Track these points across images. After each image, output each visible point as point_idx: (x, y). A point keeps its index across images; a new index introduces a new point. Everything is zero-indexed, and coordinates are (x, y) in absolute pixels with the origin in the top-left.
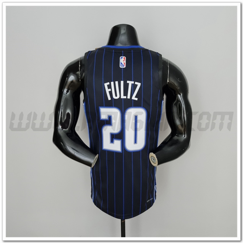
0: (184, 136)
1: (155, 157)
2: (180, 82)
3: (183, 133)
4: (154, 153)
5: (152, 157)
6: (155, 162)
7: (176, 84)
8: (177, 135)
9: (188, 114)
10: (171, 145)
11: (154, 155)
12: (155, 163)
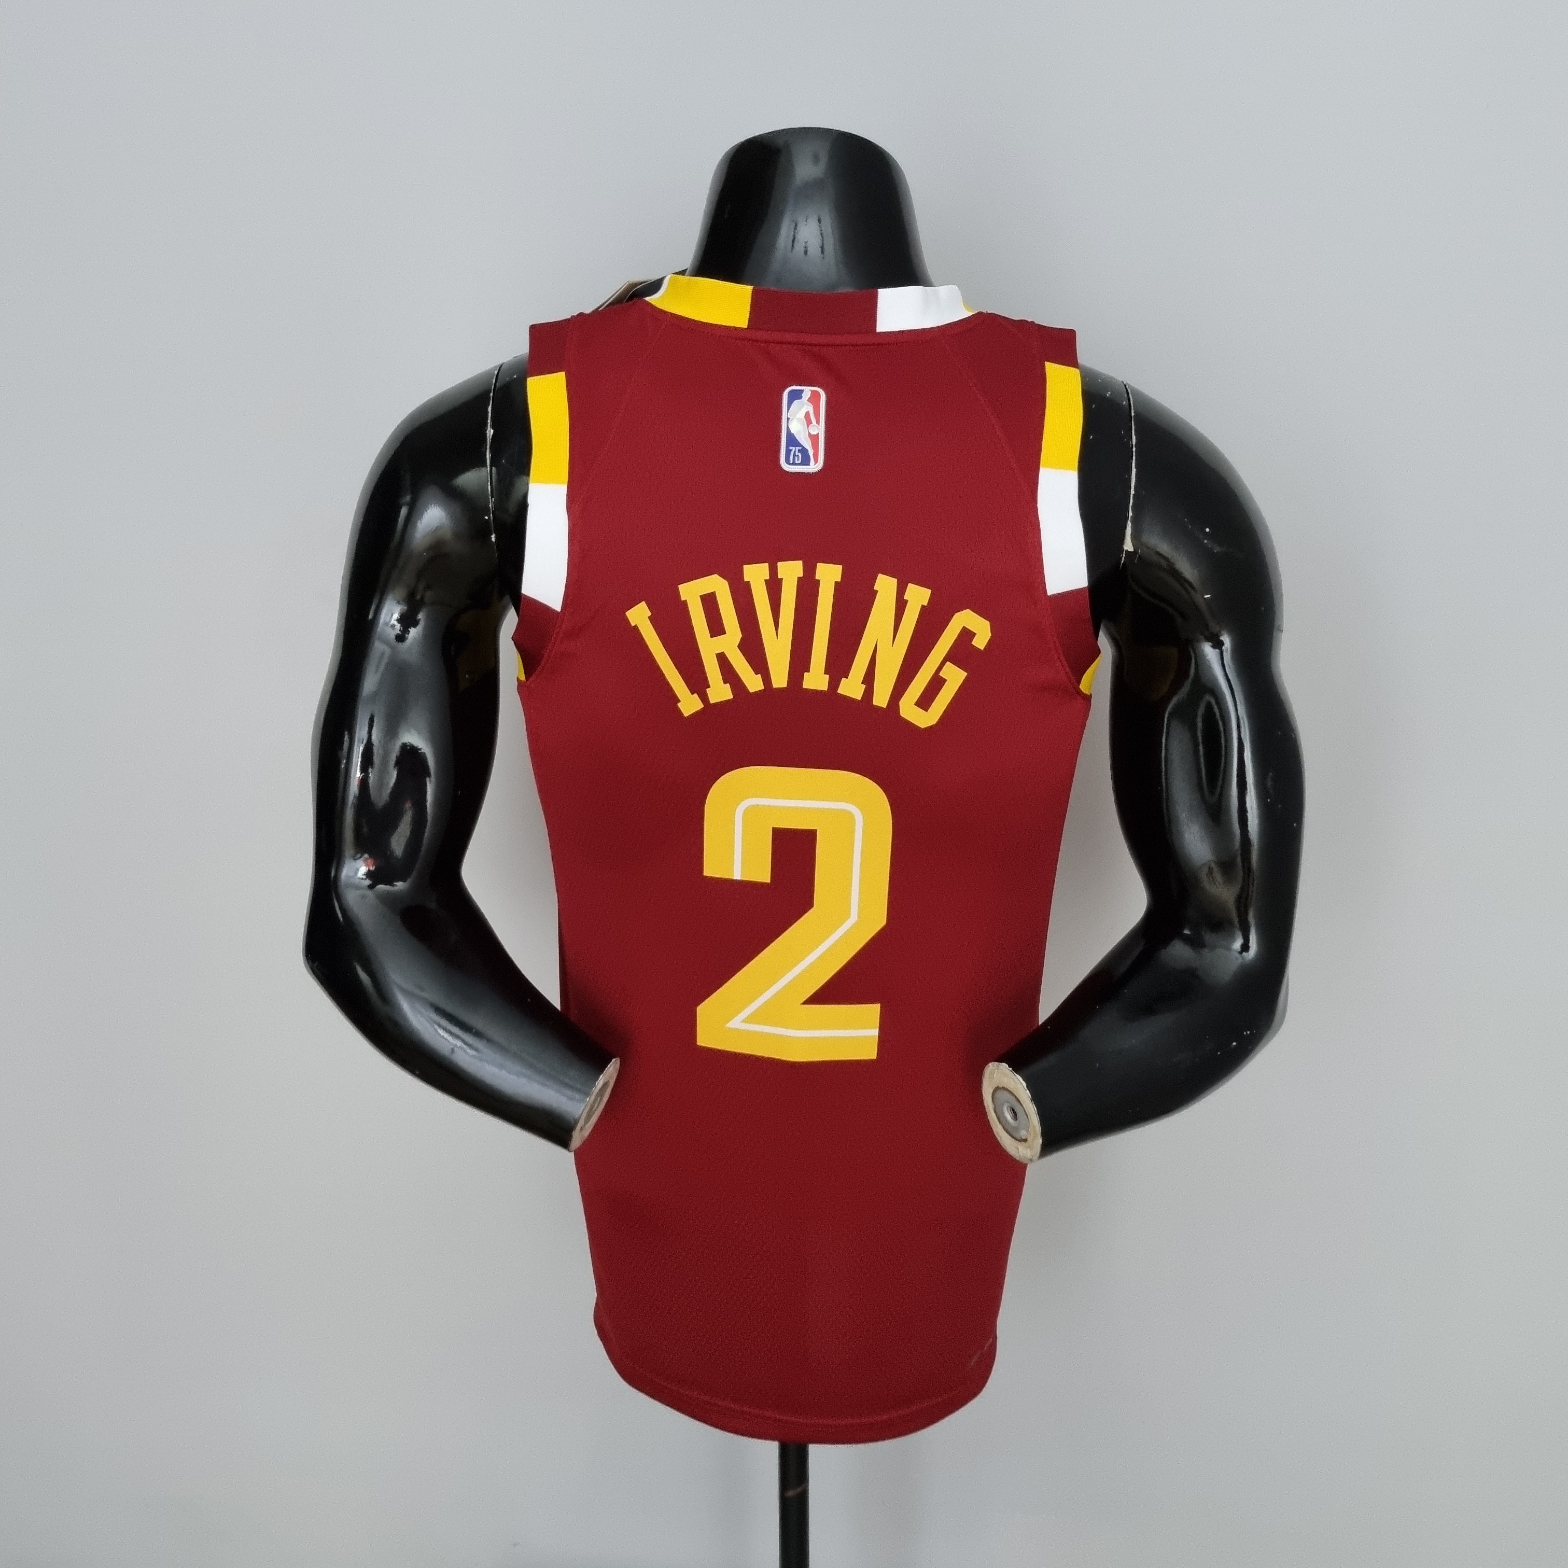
0: (1238, 944)
1: (1025, 1095)
2: (1217, 549)
3: (1231, 923)
4: (1017, 1067)
5: (1001, 1095)
6: (1023, 1134)
7: (1187, 569)
8: (1187, 932)
9: (1269, 783)
10: (1148, 1009)
11: (1018, 1084)
12: (1025, 1140)
